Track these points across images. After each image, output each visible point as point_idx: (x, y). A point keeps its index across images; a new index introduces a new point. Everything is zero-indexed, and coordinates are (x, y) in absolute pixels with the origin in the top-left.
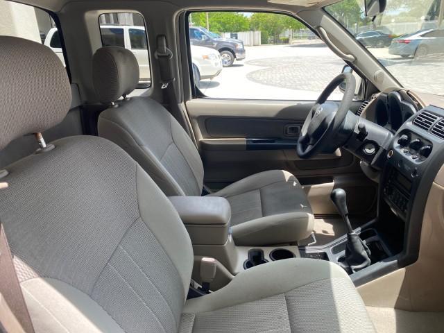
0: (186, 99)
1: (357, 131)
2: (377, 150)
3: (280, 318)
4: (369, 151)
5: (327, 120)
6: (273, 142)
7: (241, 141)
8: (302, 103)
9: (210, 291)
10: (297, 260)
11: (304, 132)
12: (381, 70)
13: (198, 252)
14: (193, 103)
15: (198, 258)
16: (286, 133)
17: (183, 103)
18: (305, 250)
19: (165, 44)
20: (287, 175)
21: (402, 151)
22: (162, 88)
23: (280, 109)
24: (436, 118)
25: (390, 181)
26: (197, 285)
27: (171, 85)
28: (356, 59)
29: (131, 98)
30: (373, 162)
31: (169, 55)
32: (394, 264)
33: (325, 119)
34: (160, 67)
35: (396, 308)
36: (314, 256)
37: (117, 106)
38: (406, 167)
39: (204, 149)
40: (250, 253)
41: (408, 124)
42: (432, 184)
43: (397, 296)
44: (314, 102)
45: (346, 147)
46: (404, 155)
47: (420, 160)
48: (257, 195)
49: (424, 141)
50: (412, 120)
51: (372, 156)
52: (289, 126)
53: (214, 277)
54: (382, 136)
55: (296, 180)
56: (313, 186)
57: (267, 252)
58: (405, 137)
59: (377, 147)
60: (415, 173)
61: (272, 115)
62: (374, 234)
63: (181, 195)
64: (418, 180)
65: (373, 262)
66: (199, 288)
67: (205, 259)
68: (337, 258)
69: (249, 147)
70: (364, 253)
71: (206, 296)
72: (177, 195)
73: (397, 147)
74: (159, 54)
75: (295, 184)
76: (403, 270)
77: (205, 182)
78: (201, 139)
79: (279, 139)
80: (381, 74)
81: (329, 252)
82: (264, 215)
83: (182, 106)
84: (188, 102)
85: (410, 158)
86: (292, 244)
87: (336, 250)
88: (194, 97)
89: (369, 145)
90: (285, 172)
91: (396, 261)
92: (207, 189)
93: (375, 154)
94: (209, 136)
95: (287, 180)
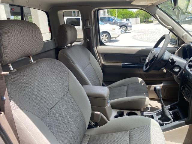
0: (97, 46)
1: (170, 61)
2: (180, 70)
3: (125, 141)
4: (176, 70)
6: (134, 65)
7: (120, 64)
8: (148, 48)
9: (98, 126)
10: (139, 117)
11: (147, 61)
12: (186, 33)
13: (93, 109)
14: (100, 47)
15: (93, 111)
16: (141, 61)
17: (96, 47)
18: (143, 113)
19: (88, 23)
20: (140, 80)
21: (189, 70)
22: (87, 41)
23: (138, 50)
25: (184, 84)
26: (93, 123)
27: (90, 40)
28: (173, 28)
29: (74, 45)
30: (178, 75)
31: (90, 28)
32: (183, 123)
33: (155, 55)
34: (87, 33)
36: (148, 116)
37: (67, 48)
39: (104, 67)
40: (118, 112)
43: (185, 138)
44: (152, 48)
46: (190, 72)
48: (125, 88)
51: (178, 72)
52: (142, 58)
53: (99, 120)
54: (183, 63)
55: (144, 82)
56: (152, 86)
57: (126, 112)
58: (191, 63)
59: (180, 68)
61: (134, 53)
62: (176, 108)
63: (89, 85)
65: (174, 121)
66: (93, 124)
67: (96, 112)
68: (158, 118)
69: (123, 67)
70: (170, 117)
71: (96, 128)
72: (88, 85)
73: (188, 68)
74: (86, 27)
75: (143, 84)
76: (188, 126)
78: (103, 63)
79: (137, 64)
80: (186, 35)
81: (154, 115)
82: (126, 97)
83: (95, 49)
84: (97, 47)
86: (138, 110)
87: (157, 115)
88: (100, 45)
89: (176, 67)
90: (139, 78)
91: (184, 121)
92: (104, 84)
93: (179, 71)
94: (106, 61)
95: (140, 82)
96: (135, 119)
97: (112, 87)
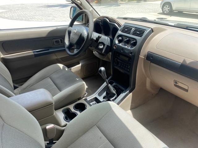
1: (95, 39)
3: (101, 138)
4: (101, 47)
5: (82, 35)
6: (49, 50)
7: (29, 53)
8: (59, 27)
9: (54, 142)
11: (67, 42)
12: (92, 8)
16: (54, 44)
18: (87, 99)
20: (61, 66)
21: (120, 45)
23: (48, 32)
24: (132, 28)
25: (116, 59)
28: (81, 3)
30: (103, 52)
32: (128, 93)
35: (131, 109)
38: (126, 51)
40: (63, 111)
41: (119, 32)
42: (139, 57)
45: (91, 47)
46: (123, 46)
47: (131, 47)
48: (49, 80)
49: (130, 39)
50: (120, 30)
51: (102, 49)
52: (55, 40)
53: (55, 134)
54: (105, 39)
55: (66, 67)
56: (72, 68)
57: (71, 107)
58: (120, 38)
59: (104, 45)
60: (131, 53)
61: (44, 35)
62: (114, 83)
64: (134, 56)
67: (48, 127)
68: (102, 98)
69: (36, 56)
73: (118, 43)
75: (66, 69)
76: (131, 94)
77: (13, 81)
78: (2, 56)
79: (51, 48)
80: (92, 10)
81: (97, 96)
82: (60, 91)
85: (126, 47)
87: (100, 94)
89: (100, 44)
90: (59, 64)
91: (128, 91)
92: (16, 85)
93: (104, 48)
94: (7, 54)
95: (62, 69)
96: (96, 110)
97: (30, 85)
